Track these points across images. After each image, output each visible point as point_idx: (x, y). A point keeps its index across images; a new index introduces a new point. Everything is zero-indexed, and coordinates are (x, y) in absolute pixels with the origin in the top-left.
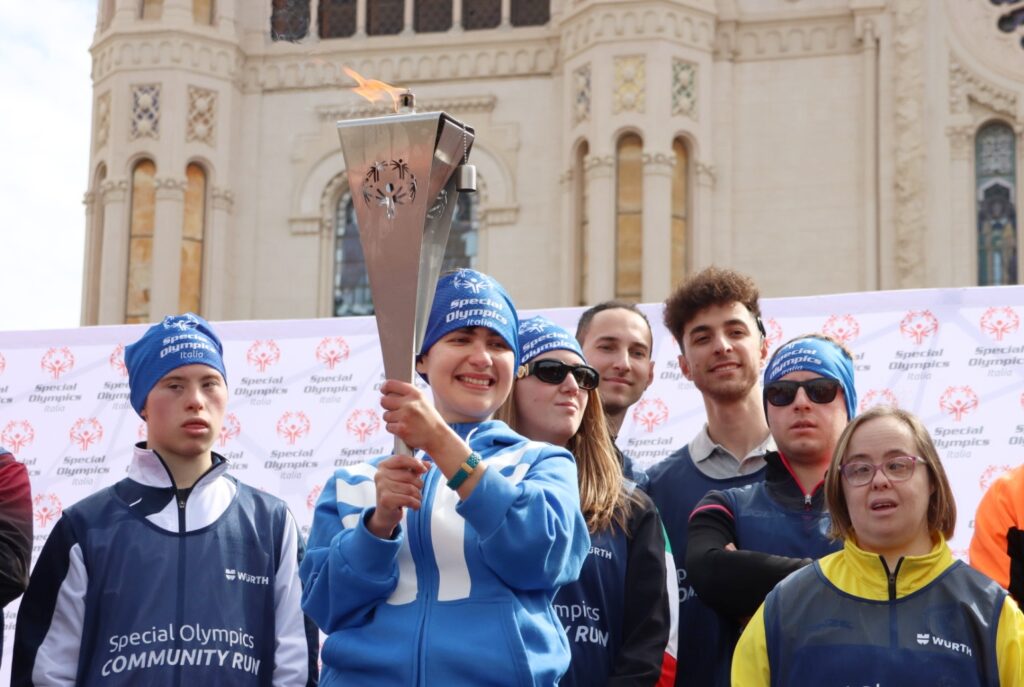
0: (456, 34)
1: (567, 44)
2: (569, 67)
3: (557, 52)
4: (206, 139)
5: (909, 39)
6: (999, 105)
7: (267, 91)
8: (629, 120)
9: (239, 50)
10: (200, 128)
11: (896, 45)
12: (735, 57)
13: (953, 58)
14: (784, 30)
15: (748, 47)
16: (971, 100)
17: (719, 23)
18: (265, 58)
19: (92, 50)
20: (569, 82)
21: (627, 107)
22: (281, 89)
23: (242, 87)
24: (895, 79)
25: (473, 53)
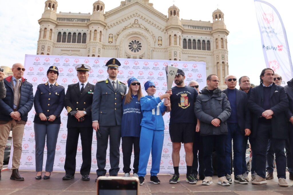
0: (76, 43)
1: (88, 45)
2: (88, 48)
3: (87, 46)
4: (49, 51)
5: (121, 49)
6: (129, 56)
7: (56, 47)
8: (94, 53)
9: (53, 43)
10: (49, 50)
11: (120, 49)
12: (104, 49)
13: (125, 51)
14: (109, 46)
15: (106, 48)
16: (127, 55)
17: (103, 45)
18: (56, 44)
19: (38, 41)
20: (88, 49)
21: (93, 52)
22: (57, 47)
23: (53, 47)
24: (120, 53)
25: (78, 45)
